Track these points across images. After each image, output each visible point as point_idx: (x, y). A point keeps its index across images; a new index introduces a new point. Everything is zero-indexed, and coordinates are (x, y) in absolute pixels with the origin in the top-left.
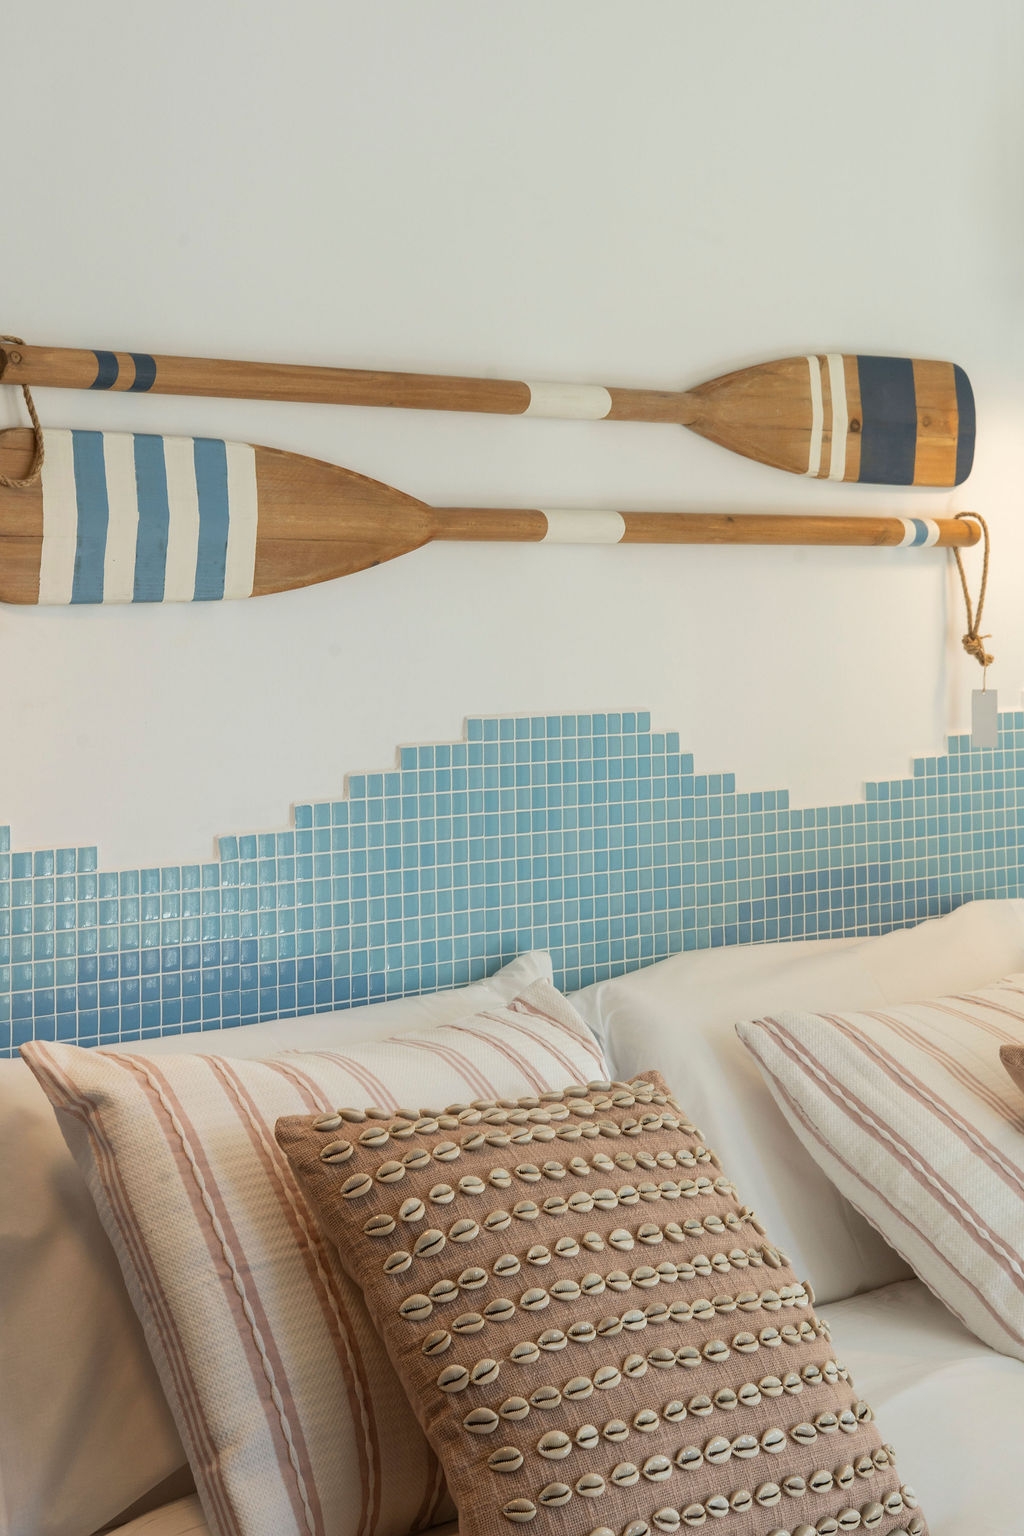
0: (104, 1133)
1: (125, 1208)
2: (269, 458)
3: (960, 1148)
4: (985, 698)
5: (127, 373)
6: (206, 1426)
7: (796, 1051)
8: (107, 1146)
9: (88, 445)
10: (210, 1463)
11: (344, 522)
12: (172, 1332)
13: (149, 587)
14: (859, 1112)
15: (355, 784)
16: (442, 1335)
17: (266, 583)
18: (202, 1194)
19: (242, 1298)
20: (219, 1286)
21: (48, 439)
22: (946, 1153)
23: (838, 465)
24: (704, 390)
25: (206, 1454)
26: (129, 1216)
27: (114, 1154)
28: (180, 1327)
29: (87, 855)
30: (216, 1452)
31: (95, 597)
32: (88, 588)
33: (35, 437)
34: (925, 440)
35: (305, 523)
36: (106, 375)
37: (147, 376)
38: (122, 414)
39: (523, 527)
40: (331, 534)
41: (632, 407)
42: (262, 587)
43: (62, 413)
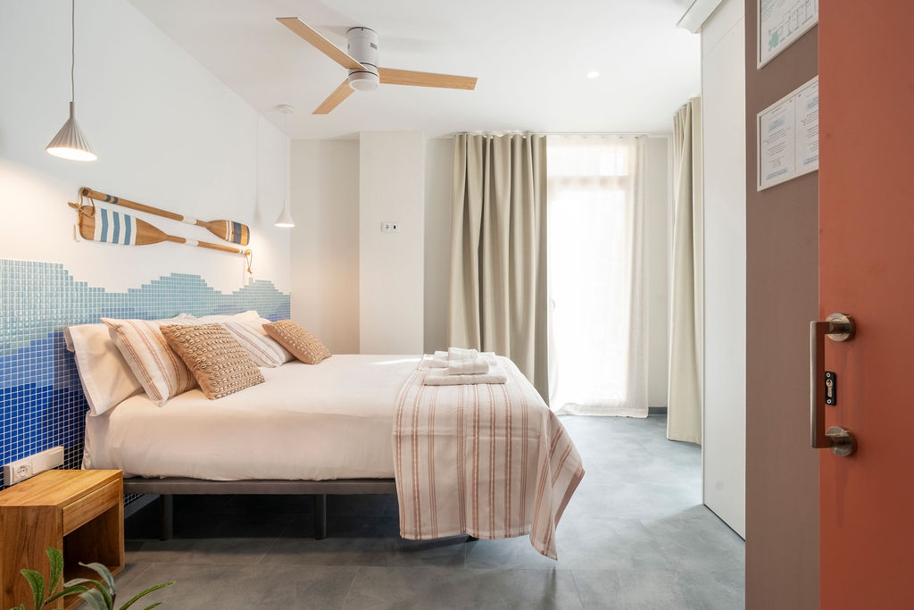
0: (121, 332)
1: (128, 343)
2: (138, 221)
4: (251, 279)
5: (113, 200)
6: (149, 377)
7: (230, 327)
8: (122, 334)
9: (104, 212)
10: (150, 382)
11: (151, 234)
12: (140, 363)
13: (116, 241)
14: (240, 336)
15: (152, 282)
16: (195, 355)
17: (137, 243)
18: (144, 340)
19: (154, 355)
20: (149, 353)
21: (96, 209)
22: (255, 340)
23: (230, 239)
24: (210, 222)
25: (148, 380)
26: (129, 345)
27: (124, 335)
28: (142, 361)
29: (103, 289)
31: (105, 241)
32: (104, 239)
33: (94, 208)
34: (242, 237)
35: (144, 233)
36: (108, 199)
37: (116, 201)
38: (111, 208)
39: (182, 241)
40: (149, 236)
41: (199, 223)
42: (136, 244)
43: (99, 205)
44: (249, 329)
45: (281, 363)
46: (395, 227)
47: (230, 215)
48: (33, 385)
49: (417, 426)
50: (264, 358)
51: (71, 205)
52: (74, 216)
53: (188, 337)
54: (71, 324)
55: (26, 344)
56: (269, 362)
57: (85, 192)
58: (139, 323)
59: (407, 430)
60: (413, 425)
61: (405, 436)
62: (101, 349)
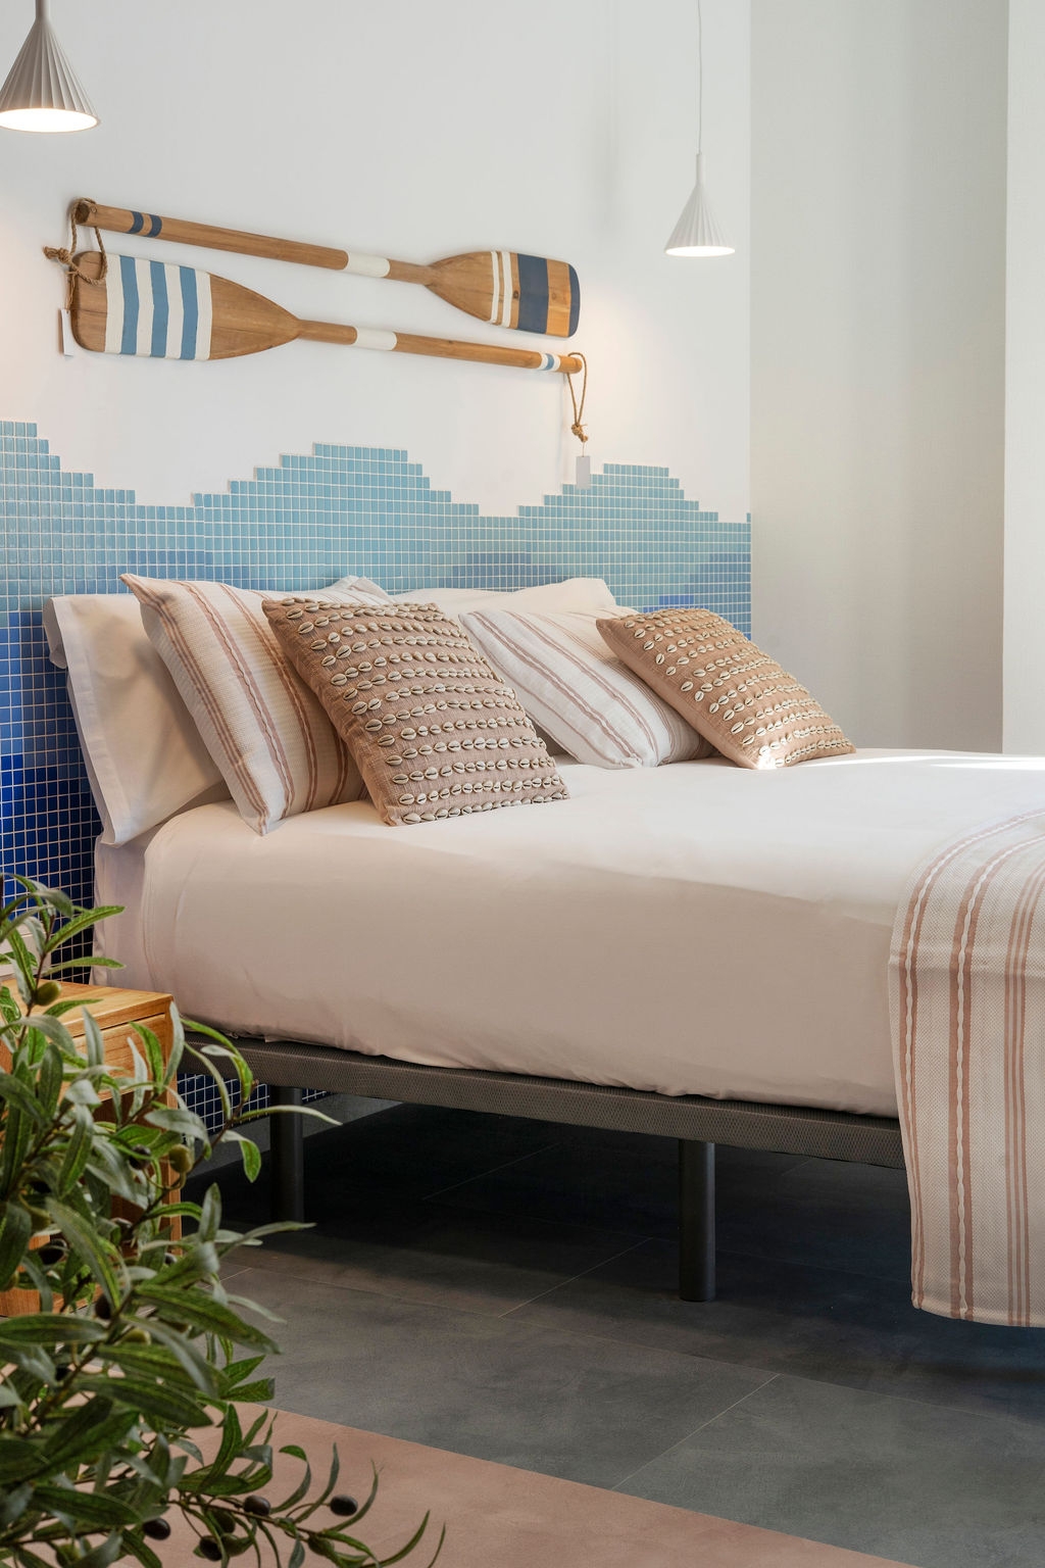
0: (170, 614)
1: (185, 648)
2: (217, 282)
3: (576, 670)
4: (583, 461)
5: (148, 226)
6: (235, 745)
7: (491, 627)
8: (172, 620)
9: (128, 264)
10: (237, 762)
11: (255, 322)
12: (214, 705)
13: (158, 350)
14: (524, 656)
15: (259, 472)
16: (352, 689)
17: (217, 353)
18: (225, 639)
19: (249, 687)
20: (237, 681)
21: (109, 260)
22: (568, 672)
23: (507, 320)
24: (437, 265)
25: (235, 758)
26: (187, 653)
27: (176, 623)
28: (218, 702)
29: (132, 495)
30: (240, 756)
31: (133, 353)
32: (129, 347)
33: (102, 256)
34: (553, 307)
35: (235, 319)
36: (137, 224)
37: (157, 228)
38: (144, 249)
39: (342, 334)
40: (250, 327)
41: (401, 271)
42: (212, 358)
43: (116, 244)
44: (547, 629)
45: (651, 756)
47: (504, 233)
49: (971, 942)
50: (596, 735)
51: (52, 254)
52: (53, 284)
53: (334, 636)
56: (612, 752)
57: (81, 212)
58: (211, 589)
59: (938, 952)
60: (957, 940)
61: (932, 971)
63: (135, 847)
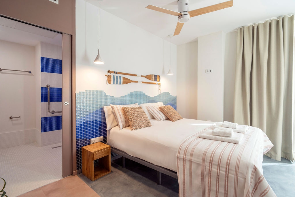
2: (123, 77)
3: (156, 111)
4: (160, 92)
5: (116, 73)
8: (114, 109)
13: (117, 83)
14: (152, 110)
15: (128, 94)
16: (129, 116)
18: (118, 111)
19: (120, 115)
21: (112, 76)
23: (153, 80)
24: (146, 76)
29: (114, 97)
30: (119, 122)
32: (114, 83)
34: (158, 79)
35: (125, 81)
36: (115, 73)
37: (117, 73)
38: (115, 75)
39: (137, 82)
40: (127, 81)
41: (142, 76)
42: (123, 84)
43: (112, 74)
44: (155, 108)
45: (163, 120)
46: (211, 71)
47: (153, 73)
48: (97, 121)
49: (185, 155)
51: (105, 75)
52: (106, 78)
53: (128, 111)
54: (104, 106)
55: (95, 110)
57: (109, 72)
58: (118, 106)
59: (182, 156)
60: (184, 155)
61: (181, 158)
62: (110, 113)
63: (110, 130)
